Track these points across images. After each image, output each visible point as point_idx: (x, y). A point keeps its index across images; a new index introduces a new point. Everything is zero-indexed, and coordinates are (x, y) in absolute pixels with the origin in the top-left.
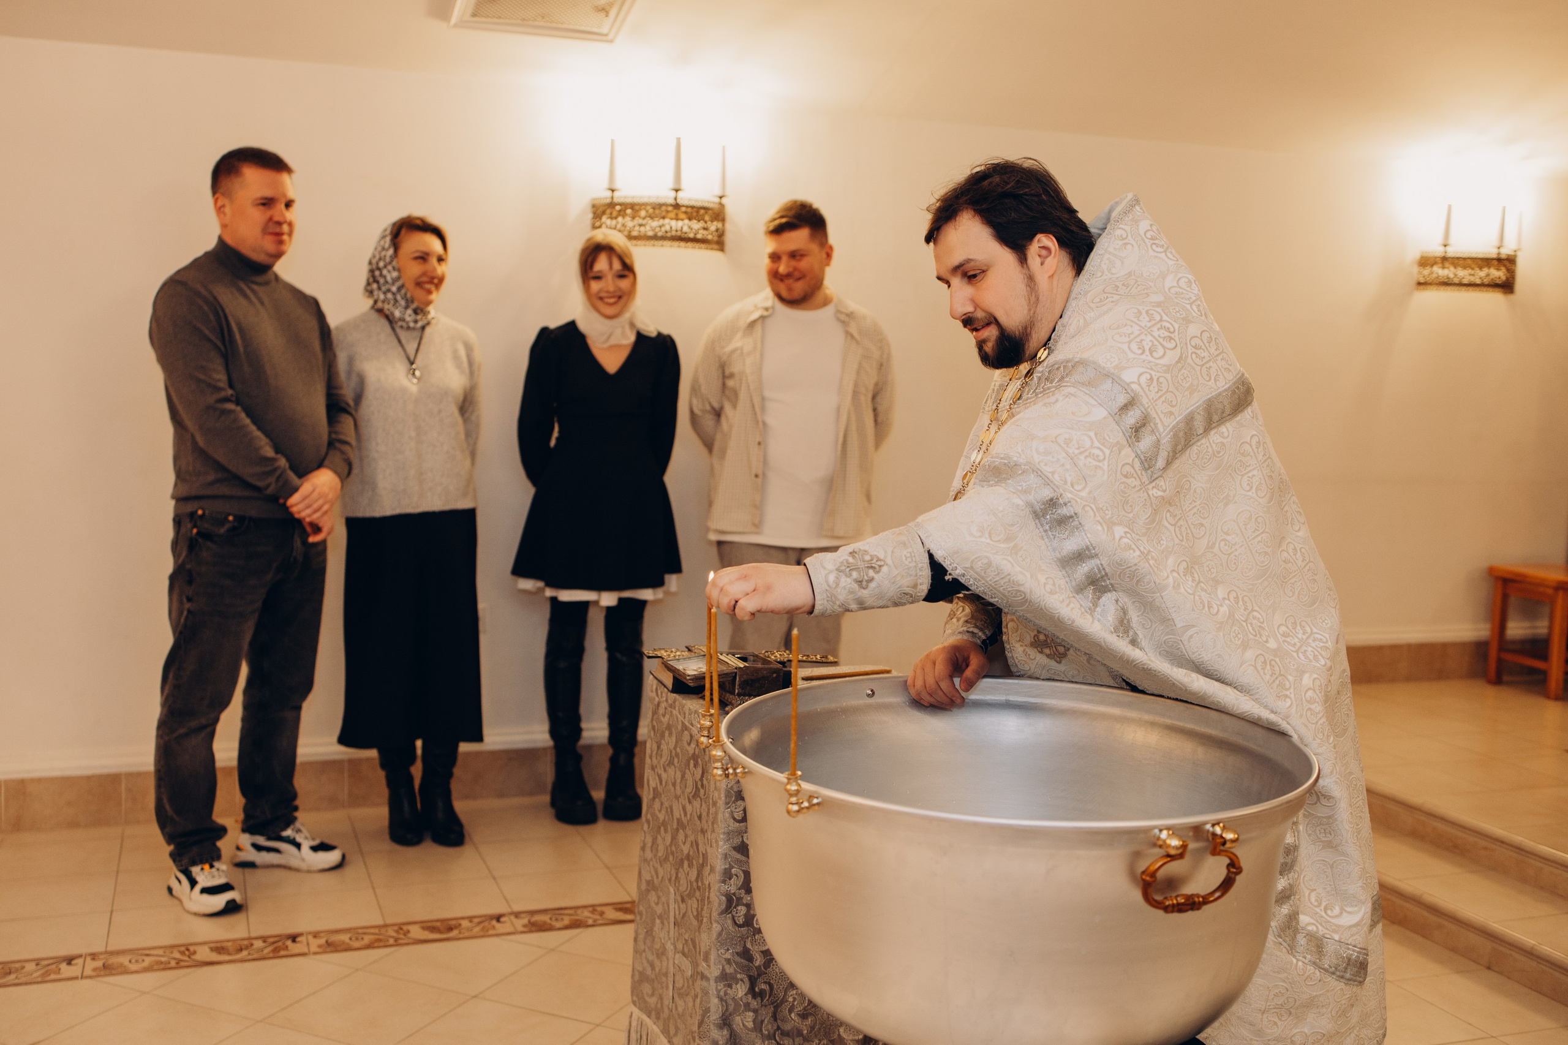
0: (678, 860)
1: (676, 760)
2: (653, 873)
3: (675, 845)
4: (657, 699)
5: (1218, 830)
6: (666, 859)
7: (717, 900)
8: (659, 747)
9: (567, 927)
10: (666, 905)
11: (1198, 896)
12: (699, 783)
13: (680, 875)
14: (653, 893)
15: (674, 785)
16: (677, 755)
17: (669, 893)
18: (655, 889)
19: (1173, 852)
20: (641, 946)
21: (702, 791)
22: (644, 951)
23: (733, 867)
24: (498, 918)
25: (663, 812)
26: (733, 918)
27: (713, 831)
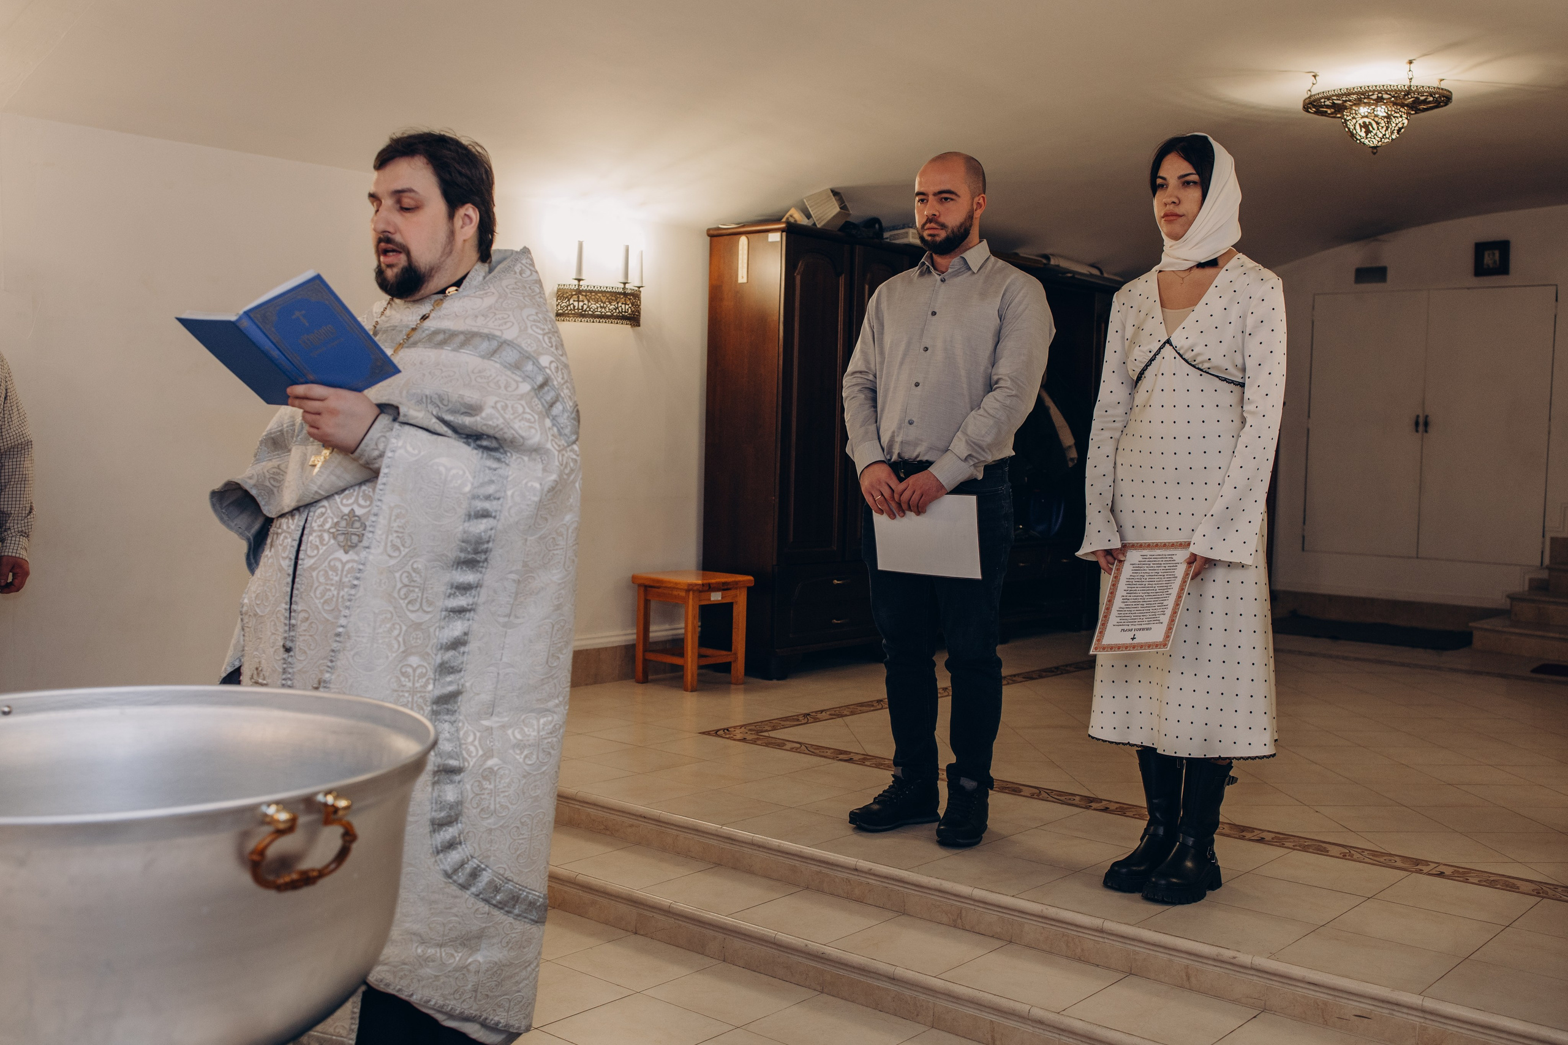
5: (330, 799)
11: (313, 870)
19: (281, 826)
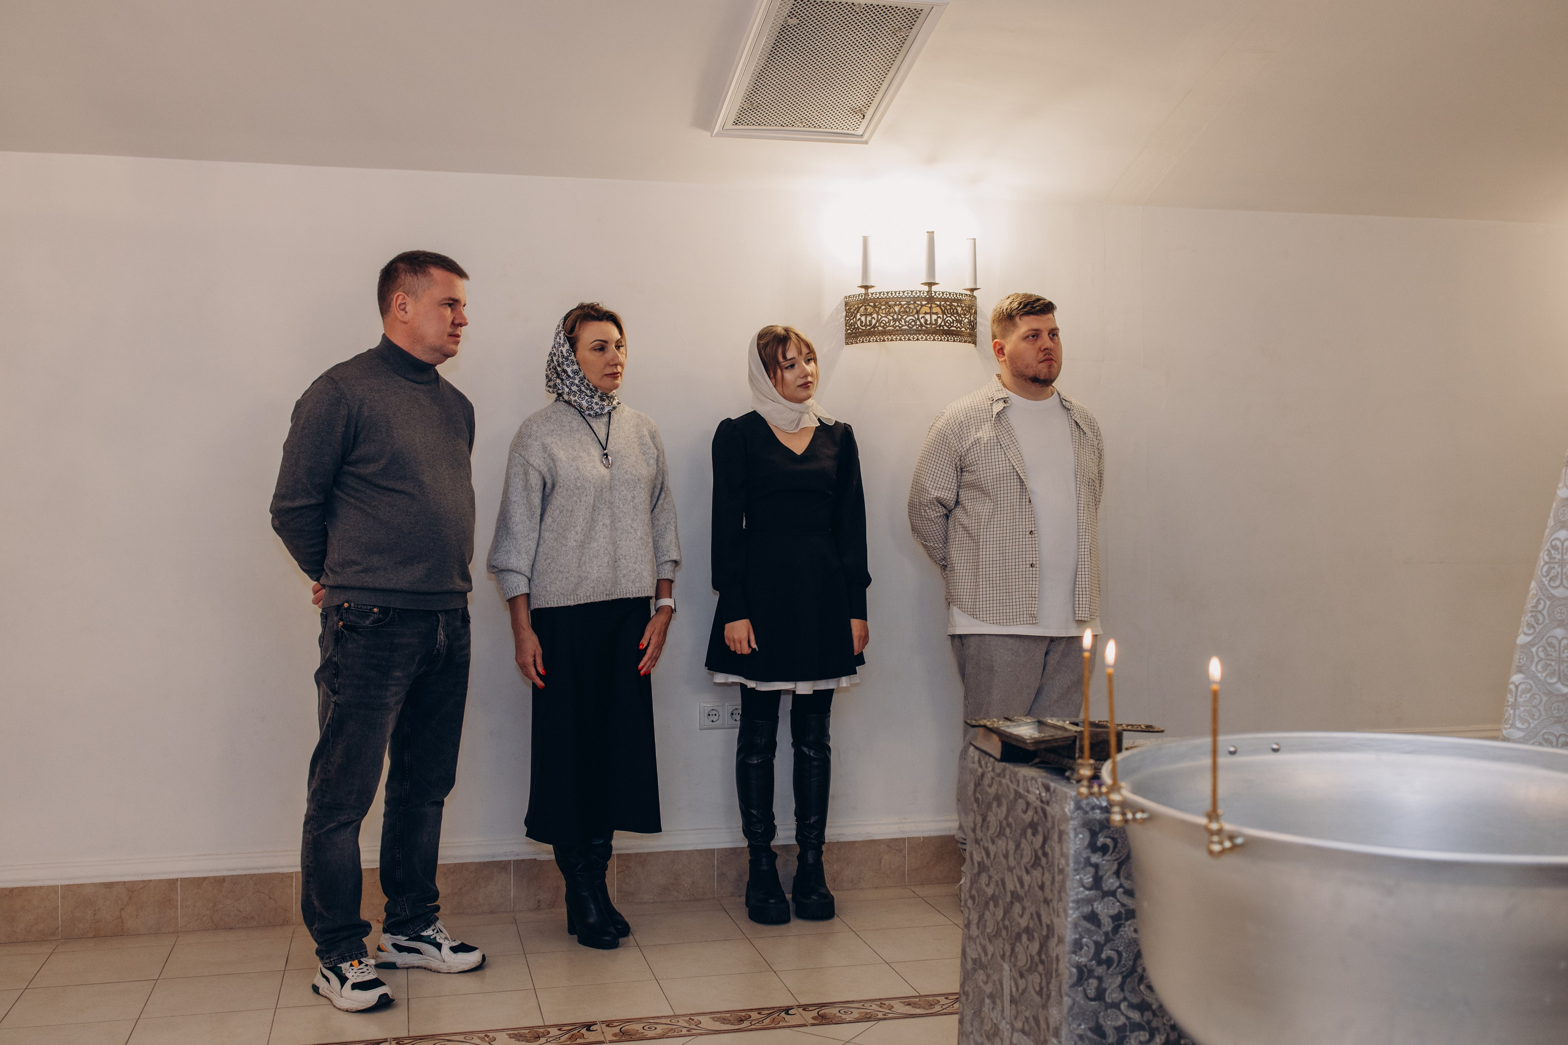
0: (1014, 934)
1: (1008, 831)
2: (980, 950)
3: (1009, 920)
4: (980, 770)
6: (997, 934)
7: (1067, 972)
8: (984, 820)
9: (857, 1021)
10: (997, 983)
12: (1040, 853)
13: (1017, 950)
14: (982, 972)
15: (1006, 856)
16: (1009, 825)
17: (1002, 969)
18: (983, 967)
20: (968, 1028)
21: (1044, 860)
22: (972, 1033)
23: (1083, 937)
24: (787, 1010)
25: (992, 886)
26: (1085, 990)
27: (1060, 899)
